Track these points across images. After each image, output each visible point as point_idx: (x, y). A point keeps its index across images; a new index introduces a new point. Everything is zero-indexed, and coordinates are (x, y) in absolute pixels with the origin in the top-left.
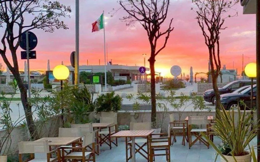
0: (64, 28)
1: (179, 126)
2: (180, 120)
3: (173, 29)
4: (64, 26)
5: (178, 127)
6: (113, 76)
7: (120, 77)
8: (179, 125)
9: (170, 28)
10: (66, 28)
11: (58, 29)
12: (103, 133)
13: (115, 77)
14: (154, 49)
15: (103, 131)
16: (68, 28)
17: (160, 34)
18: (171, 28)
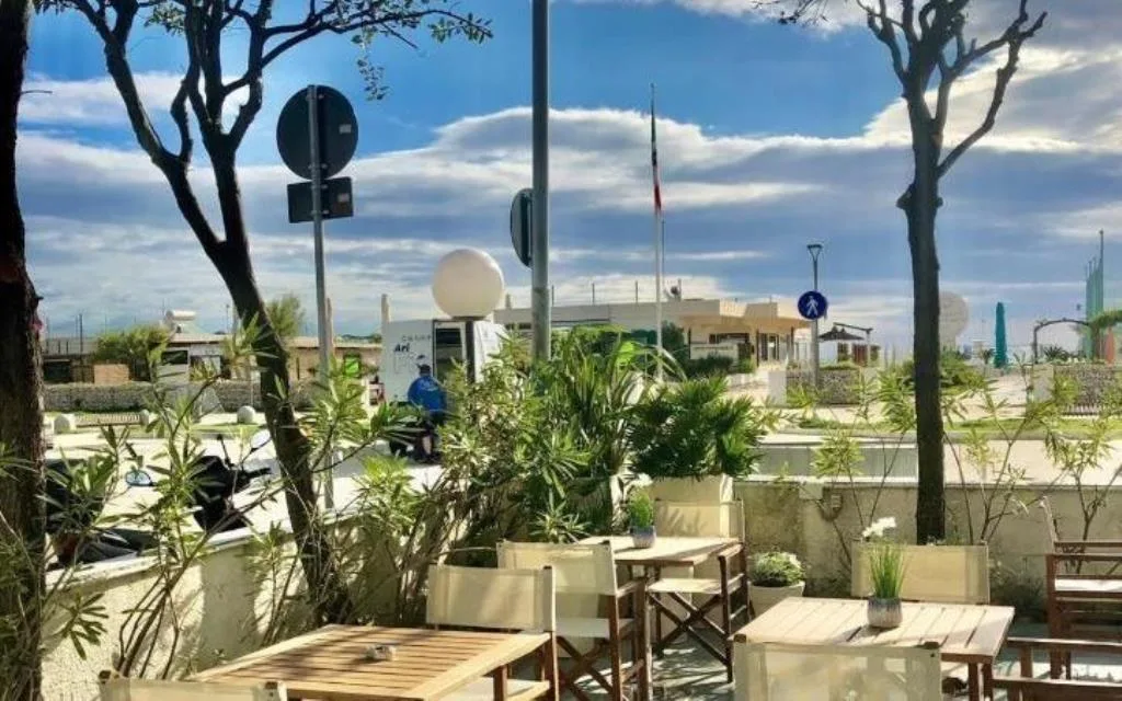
0: (472, 36)
1: (1078, 576)
2: (1085, 538)
3: (1039, 24)
4: (470, 24)
5: (1075, 578)
6: (686, 342)
7: (712, 346)
8: (1078, 571)
9: (1023, 17)
10: (480, 34)
11: (442, 39)
12: (669, 590)
13: (692, 347)
14: (934, 137)
15: (668, 576)
16: (490, 35)
17: (967, 52)
18: (1030, 16)
